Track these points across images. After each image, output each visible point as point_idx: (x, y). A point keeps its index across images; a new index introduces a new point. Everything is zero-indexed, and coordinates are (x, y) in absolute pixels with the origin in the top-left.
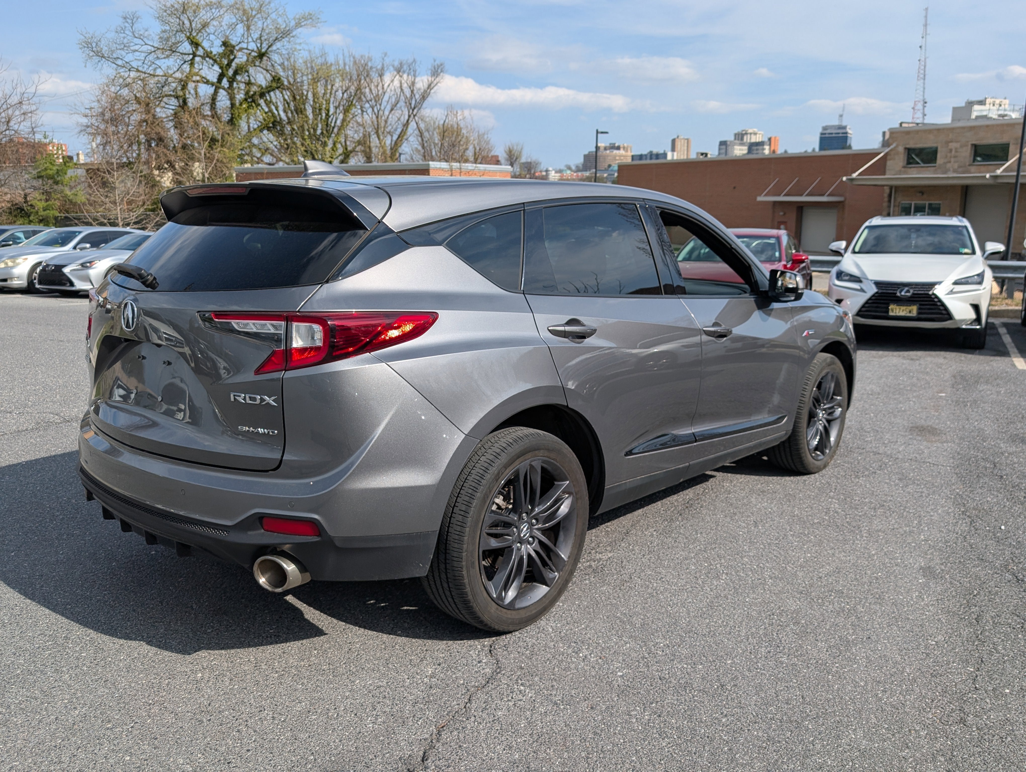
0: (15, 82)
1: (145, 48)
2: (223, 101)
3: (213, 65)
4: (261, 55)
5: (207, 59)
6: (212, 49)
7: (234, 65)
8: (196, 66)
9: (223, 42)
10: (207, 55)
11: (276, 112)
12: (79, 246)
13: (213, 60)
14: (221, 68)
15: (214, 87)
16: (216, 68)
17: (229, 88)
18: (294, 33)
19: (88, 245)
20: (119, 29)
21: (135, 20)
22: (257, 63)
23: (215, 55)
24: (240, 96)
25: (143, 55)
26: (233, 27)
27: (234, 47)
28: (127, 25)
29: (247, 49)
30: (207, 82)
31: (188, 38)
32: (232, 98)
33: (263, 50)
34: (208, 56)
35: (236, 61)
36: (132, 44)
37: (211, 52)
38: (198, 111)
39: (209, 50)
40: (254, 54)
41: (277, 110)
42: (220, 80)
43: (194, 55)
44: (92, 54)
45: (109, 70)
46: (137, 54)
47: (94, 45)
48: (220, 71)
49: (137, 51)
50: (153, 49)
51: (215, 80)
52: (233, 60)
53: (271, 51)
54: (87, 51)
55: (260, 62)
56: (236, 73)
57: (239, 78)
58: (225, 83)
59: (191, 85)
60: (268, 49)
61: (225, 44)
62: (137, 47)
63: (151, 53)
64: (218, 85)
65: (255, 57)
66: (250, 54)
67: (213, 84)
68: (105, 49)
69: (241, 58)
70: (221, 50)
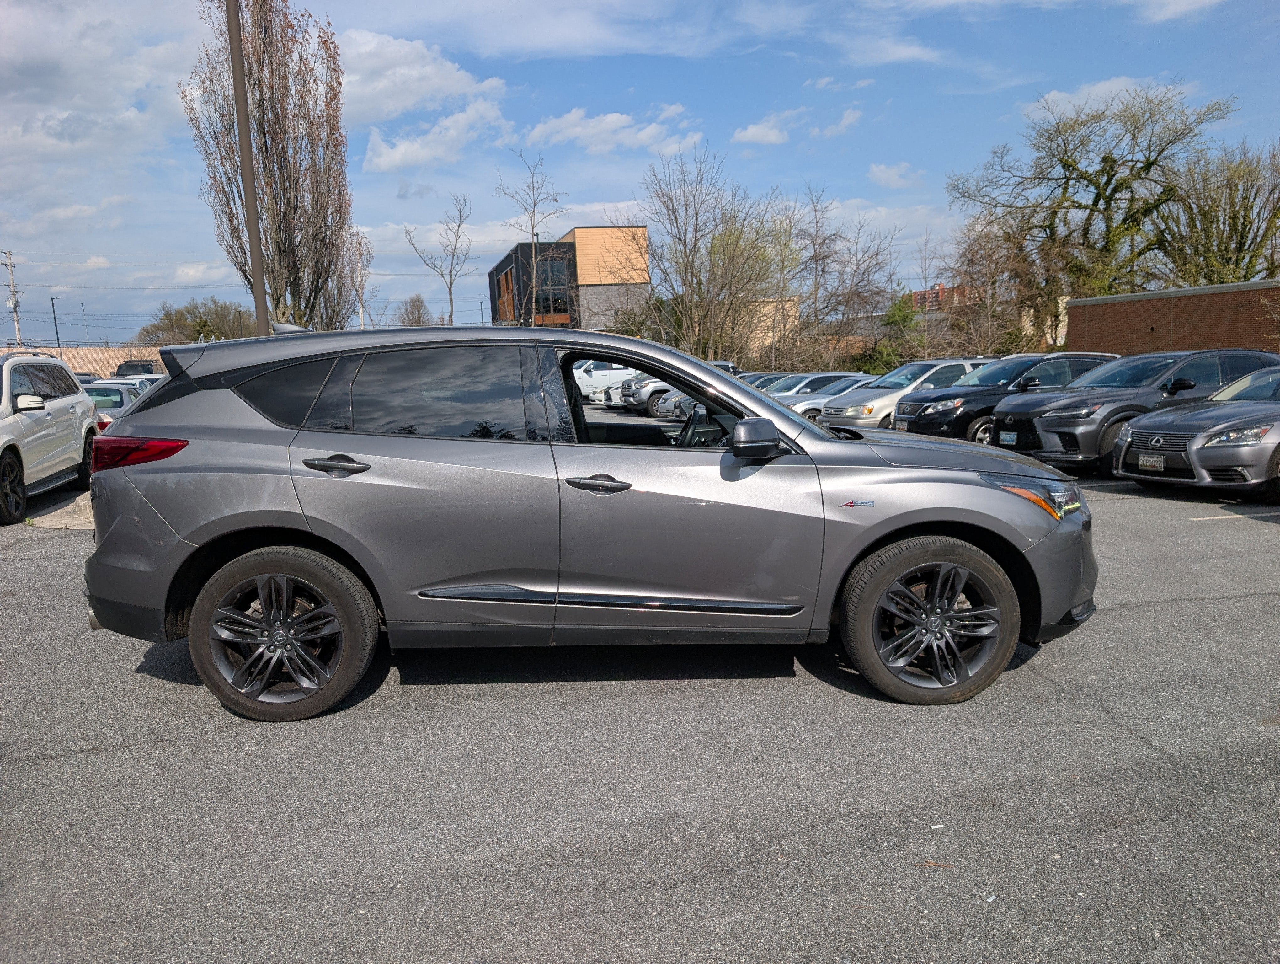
0: (873, 234)
1: (1012, 181)
2: (1099, 224)
3: (1087, 186)
4: (1148, 165)
5: (1082, 180)
6: (1088, 169)
7: (1113, 181)
8: (1070, 190)
9: (1103, 158)
10: (1083, 176)
11: (1176, 229)
12: (801, 391)
13: (1088, 180)
14: (1097, 187)
15: (1088, 211)
16: (1092, 188)
17: (1105, 209)
18: (1196, 130)
19: (809, 390)
20: (988, 165)
21: (1005, 152)
22: (1143, 175)
23: (1091, 175)
24: (1118, 218)
25: (1011, 188)
26: (1119, 138)
27: (1115, 162)
28: (996, 159)
29: (1132, 161)
30: (1079, 206)
31: (1061, 161)
32: (1108, 220)
33: (1152, 159)
34: (1082, 178)
35: (1117, 177)
36: (1000, 179)
37: (1087, 172)
38: (1066, 240)
39: (1084, 170)
40: (1140, 165)
41: (1178, 227)
42: (1096, 202)
43: (1068, 179)
44: (958, 195)
45: (976, 209)
46: (1004, 188)
47: (961, 186)
48: (1096, 191)
49: (1003, 185)
50: (1021, 180)
51: (1090, 202)
52: (1113, 176)
53: (1165, 158)
54: (954, 193)
55: (1147, 174)
56: (1115, 191)
57: (1118, 195)
58: (1102, 204)
59: (1061, 213)
60: (1158, 156)
61: (1105, 160)
62: (1003, 182)
63: (1018, 185)
64: (1094, 208)
65: (1141, 168)
66: (1133, 166)
67: (1086, 208)
68: (973, 188)
69: (1123, 173)
70: (1098, 167)
